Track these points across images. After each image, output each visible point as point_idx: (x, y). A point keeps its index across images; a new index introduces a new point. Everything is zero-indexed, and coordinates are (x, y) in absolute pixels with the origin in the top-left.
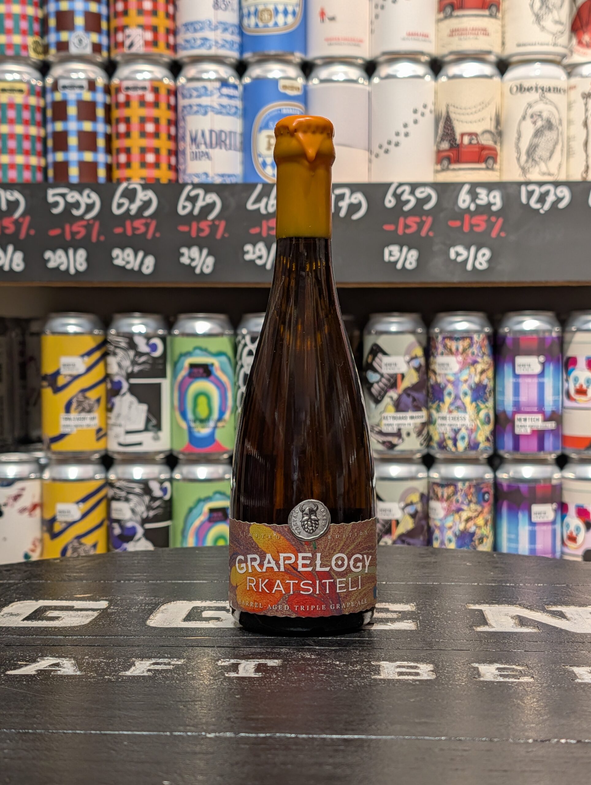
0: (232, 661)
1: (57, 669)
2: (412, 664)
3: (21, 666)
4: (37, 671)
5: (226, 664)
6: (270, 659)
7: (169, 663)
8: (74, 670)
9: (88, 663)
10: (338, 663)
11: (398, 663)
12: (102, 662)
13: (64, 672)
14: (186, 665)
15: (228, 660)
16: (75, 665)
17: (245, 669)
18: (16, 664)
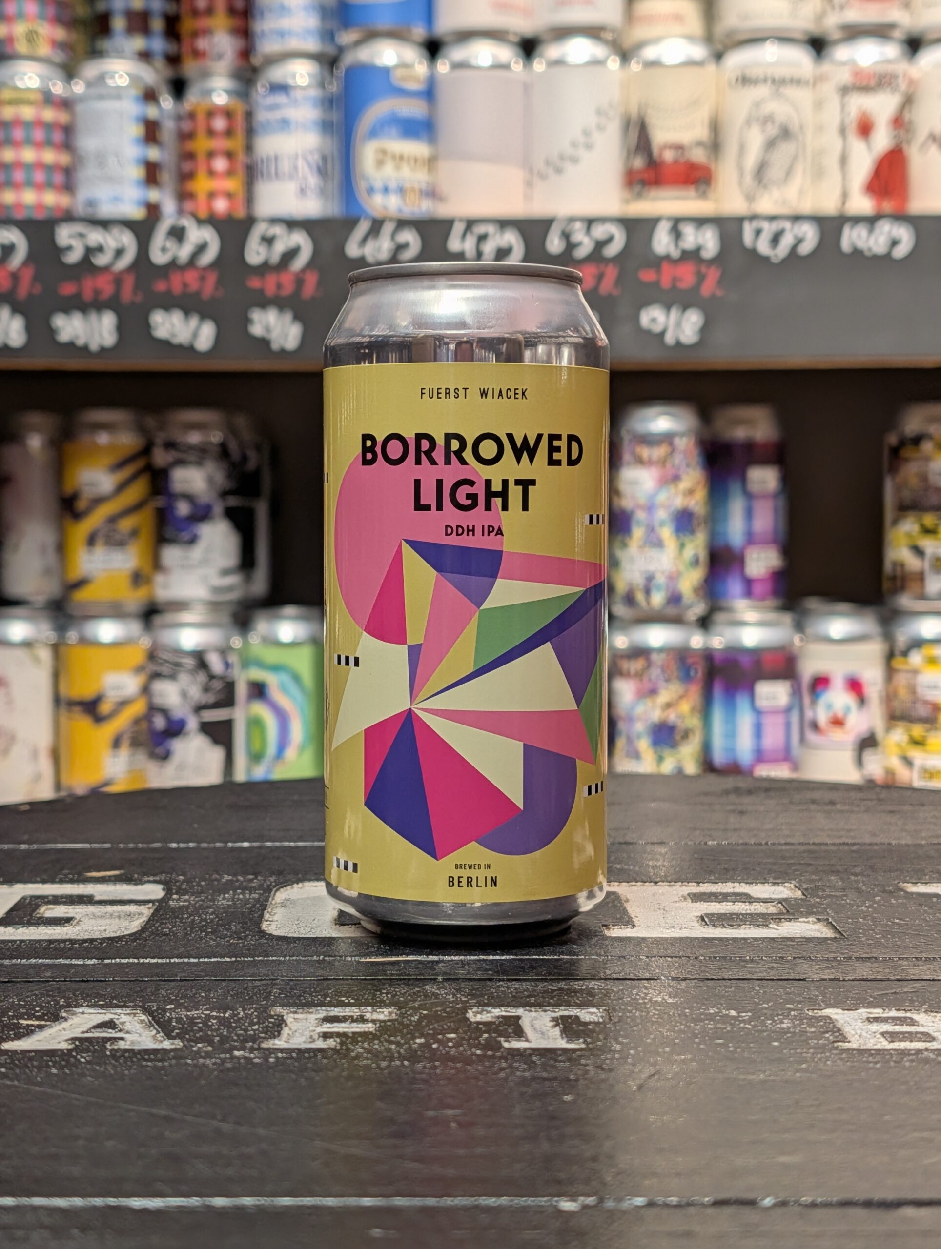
0: (497, 1012)
2: (893, 1013)
3: (29, 1032)
4: (73, 1040)
6: (580, 1006)
7: (362, 1017)
8: (154, 1037)
9: (179, 1020)
10: (733, 1013)
11: (863, 1012)
12: (209, 1017)
13: (132, 1043)
14: (401, 1023)
15: (486, 1008)
16: (151, 1025)
17: (535, 1029)
18: (18, 1026)
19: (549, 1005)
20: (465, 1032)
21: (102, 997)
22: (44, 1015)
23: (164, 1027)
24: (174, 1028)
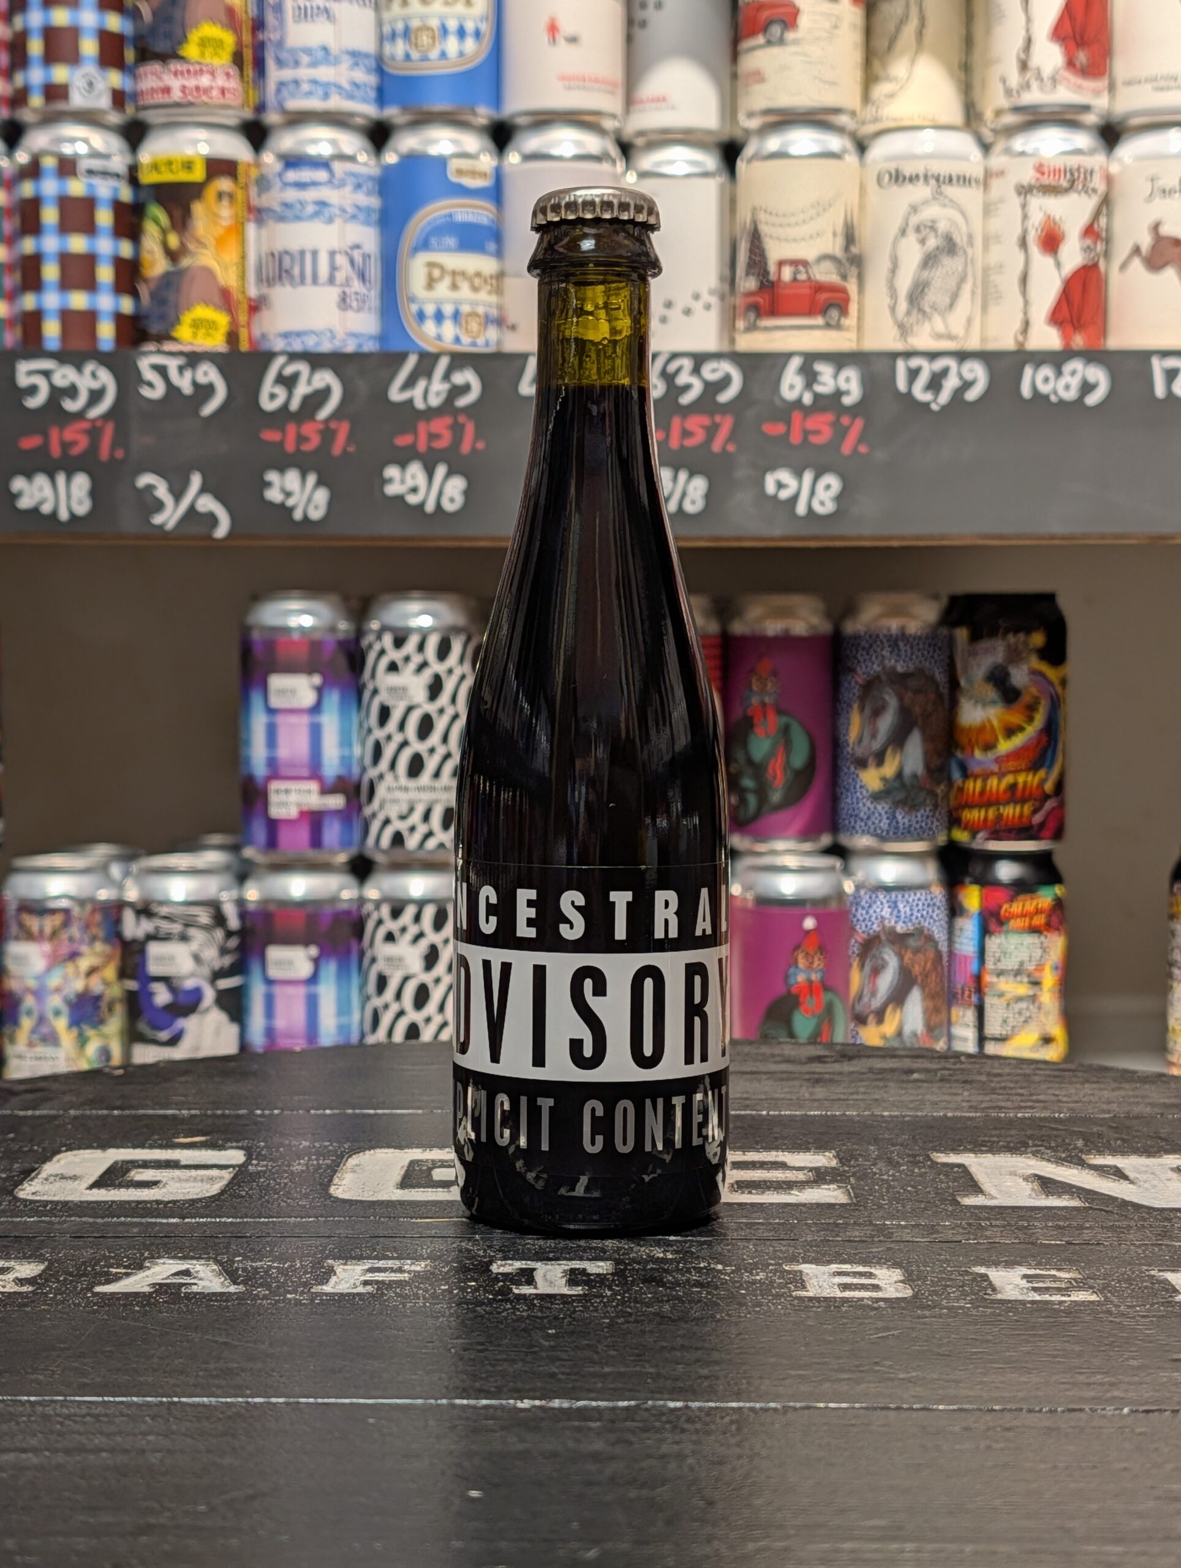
0: (518, 1264)
1: (187, 1280)
2: (860, 1269)
3: (117, 1278)
4: (154, 1285)
5: (507, 1269)
6: (588, 1260)
7: (401, 1268)
8: (222, 1284)
9: (245, 1270)
10: (720, 1267)
11: (834, 1267)
12: (270, 1267)
13: (204, 1287)
14: (433, 1273)
15: (510, 1262)
16: (221, 1274)
17: (546, 1280)
18: (108, 1273)
19: (565, 1259)
20: (484, 1281)
21: (181, 1250)
22: (130, 1265)
23: (232, 1275)
24: (240, 1276)
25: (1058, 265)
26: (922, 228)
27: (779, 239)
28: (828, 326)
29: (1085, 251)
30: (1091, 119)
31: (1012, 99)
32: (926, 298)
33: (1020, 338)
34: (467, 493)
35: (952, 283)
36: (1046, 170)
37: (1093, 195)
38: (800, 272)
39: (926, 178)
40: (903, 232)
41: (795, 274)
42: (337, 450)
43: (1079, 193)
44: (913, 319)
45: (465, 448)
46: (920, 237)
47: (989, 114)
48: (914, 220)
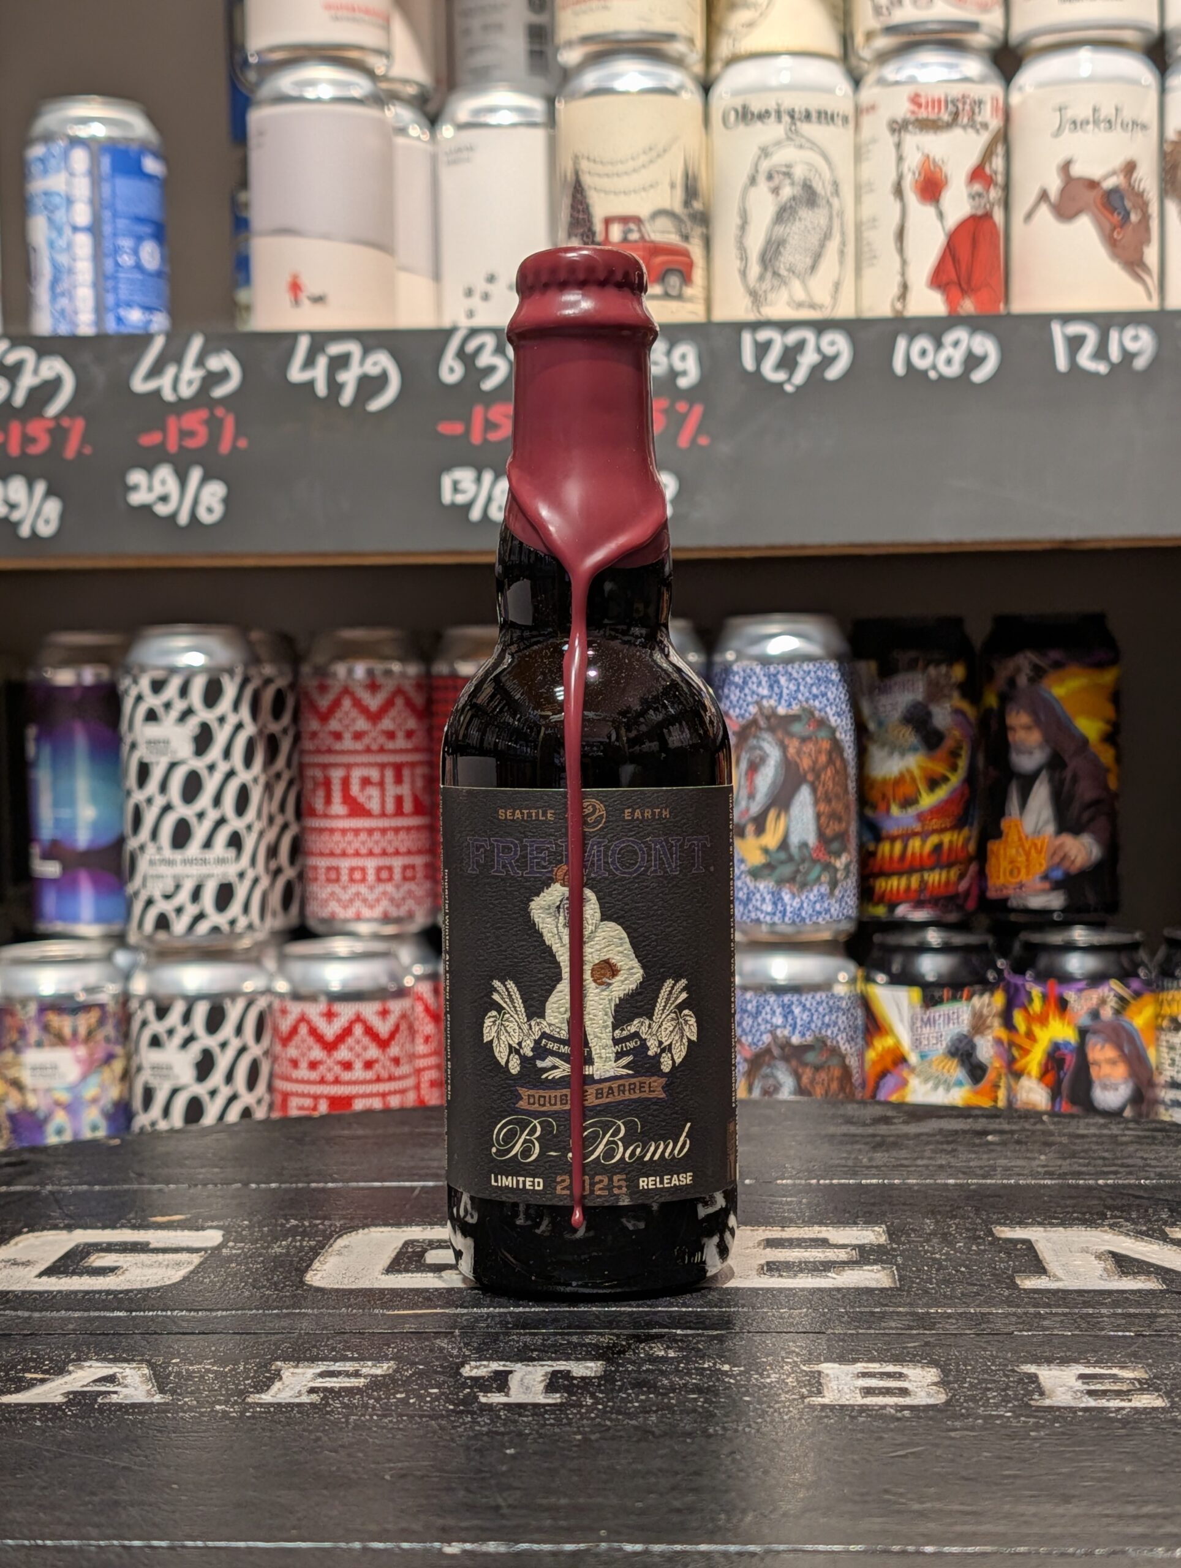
25: (941, 215)
26: (775, 176)
27: (606, 192)
28: (667, 296)
29: (973, 197)
30: (980, 39)
31: (882, 18)
32: (782, 259)
33: (899, 306)
34: (227, 501)
35: (814, 240)
36: (923, 101)
37: (982, 131)
38: (630, 231)
39: (779, 113)
40: (753, 181)
41: (626, 232)
42: (70, 452)
43: (964, 127)
44: (767, 285)
45: (225, 447)
46: (772, 184)
47: (859, 39)
48: (765, 165)
